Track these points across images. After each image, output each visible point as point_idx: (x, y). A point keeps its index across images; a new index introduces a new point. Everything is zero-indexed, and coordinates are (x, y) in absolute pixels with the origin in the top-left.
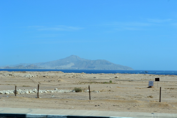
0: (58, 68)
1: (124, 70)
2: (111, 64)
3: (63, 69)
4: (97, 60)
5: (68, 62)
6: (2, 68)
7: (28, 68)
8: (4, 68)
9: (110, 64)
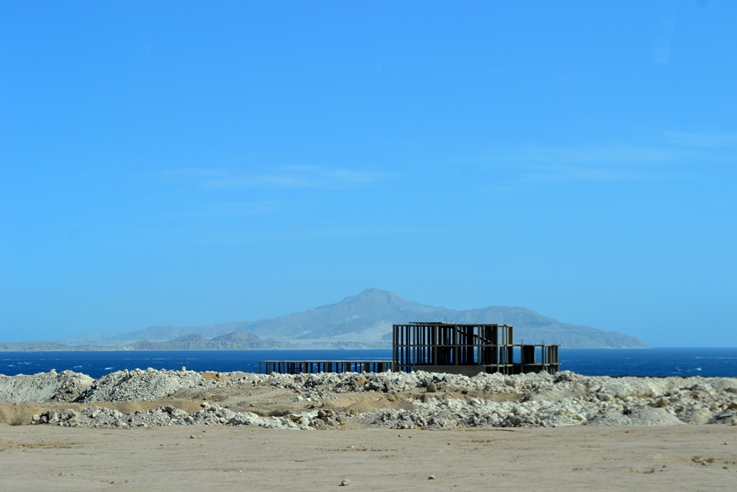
0: (346, 345)
1: (610, 347)
2: (551, 324)
3: (365, 348)
4: (490, 308)
5: (357, 317)
6: (126, 349)
7: (225, 345)
8: (133, 349)
9: (548, 323)
